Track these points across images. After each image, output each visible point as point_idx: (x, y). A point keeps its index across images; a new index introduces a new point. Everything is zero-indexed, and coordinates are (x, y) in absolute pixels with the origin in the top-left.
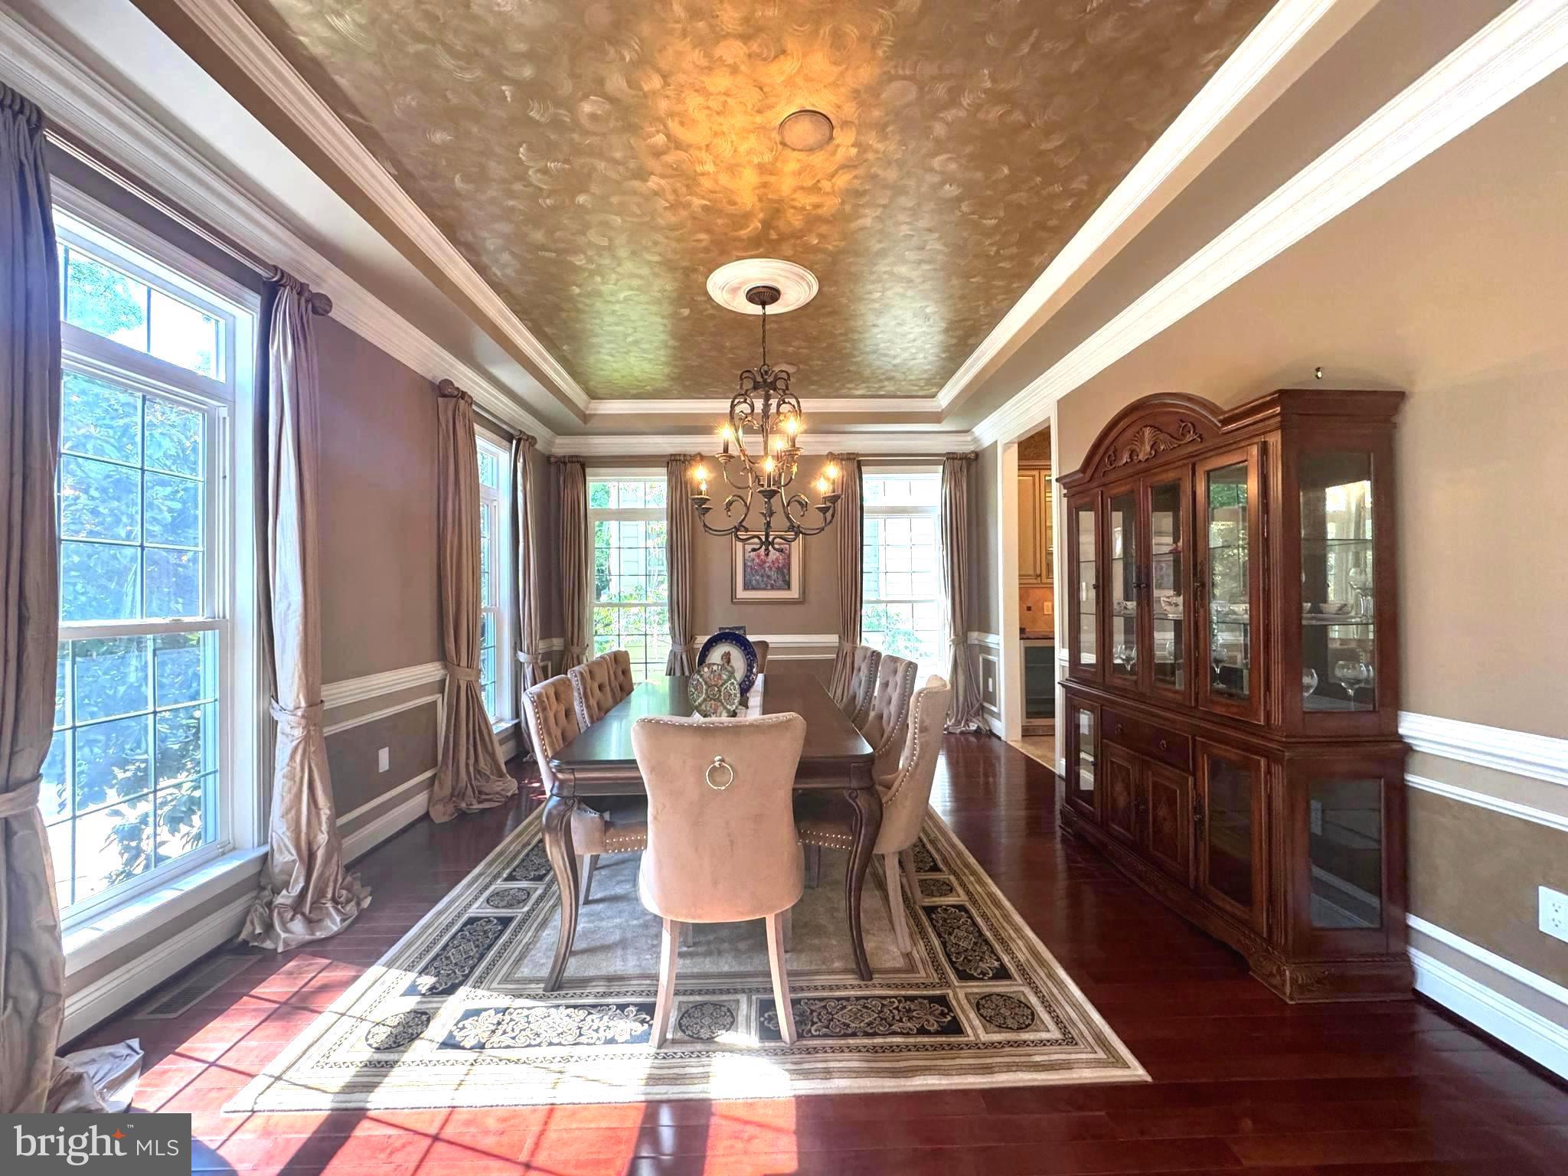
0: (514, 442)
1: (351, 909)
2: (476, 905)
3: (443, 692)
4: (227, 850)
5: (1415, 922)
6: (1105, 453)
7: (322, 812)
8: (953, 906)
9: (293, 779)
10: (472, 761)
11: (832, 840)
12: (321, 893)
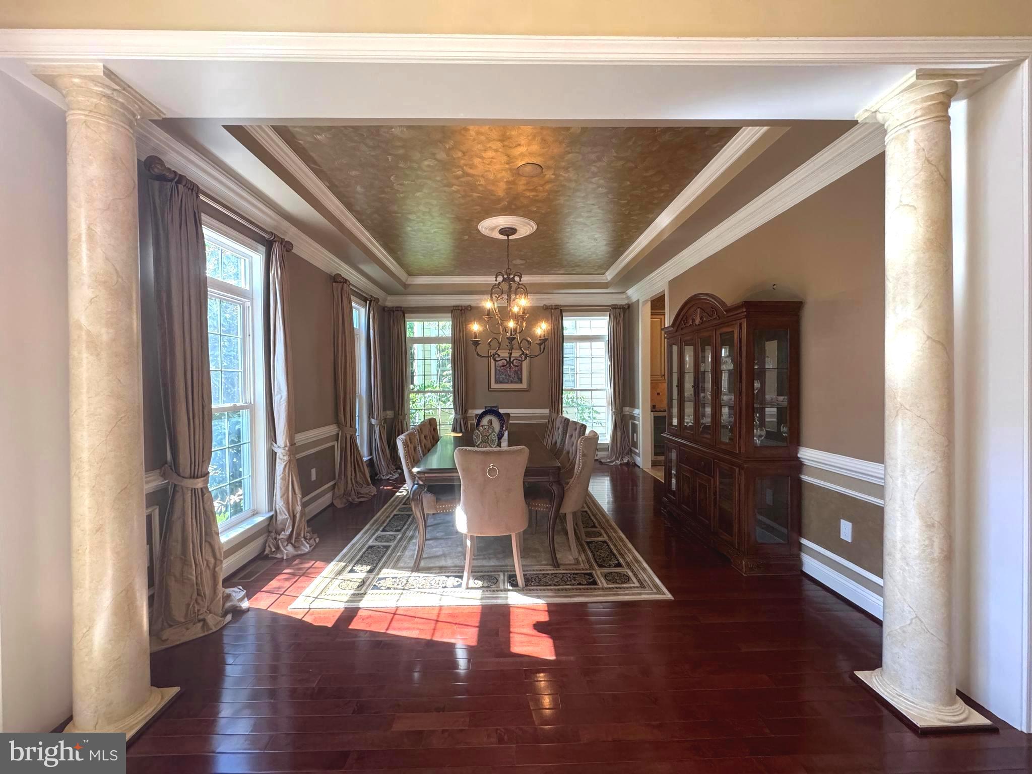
0: (368, 302)
1: (312, 541)
2: (371, 541)
3: (337, 440)
4: (255, 513)
5: (804, 541)
6: (681, 320)
7: (298, 496)
8: (601, 541)
9: (285, 480)
10: (353, 477)
11: (542, 506)
12: (298, 534)
